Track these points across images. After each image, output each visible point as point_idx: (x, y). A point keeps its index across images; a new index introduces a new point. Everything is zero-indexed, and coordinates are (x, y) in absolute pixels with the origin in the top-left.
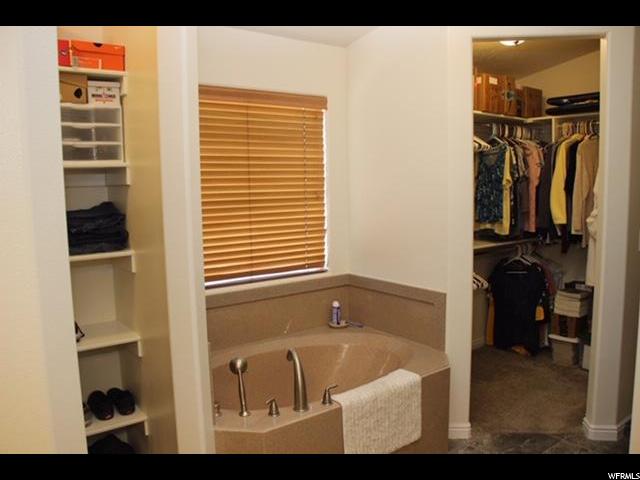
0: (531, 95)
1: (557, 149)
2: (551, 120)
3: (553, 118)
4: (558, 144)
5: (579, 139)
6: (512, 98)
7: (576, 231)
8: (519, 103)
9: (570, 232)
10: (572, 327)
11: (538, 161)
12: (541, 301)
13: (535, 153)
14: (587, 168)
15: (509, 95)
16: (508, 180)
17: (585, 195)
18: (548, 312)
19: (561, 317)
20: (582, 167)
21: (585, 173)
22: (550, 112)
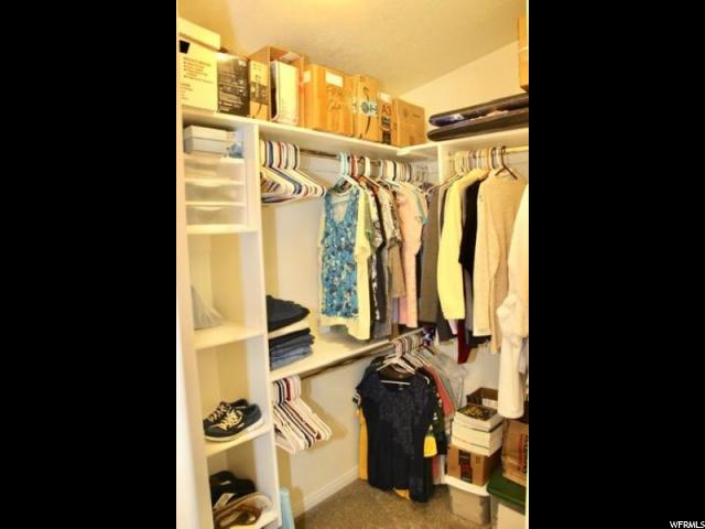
0: (406, 114)
1: (446, 191)
2: (436, 148)
3: (441, 145)
4: (448, 185)
5: (480, 176)
6: (373, 114)
7: (482, 330)
8: (385, 122)
9: (471, 332)
10: (478, 469)
11: (418, 214)
12: (431, 428)
13: (413, 202)
14: (495, 224)
15: (366, 109)
16: (363, 249)
17: (494, 269)
18: (443, 445)
19: (461, 453)
20: (487, 222)
21: (493, 232)
22: (434, 137)
